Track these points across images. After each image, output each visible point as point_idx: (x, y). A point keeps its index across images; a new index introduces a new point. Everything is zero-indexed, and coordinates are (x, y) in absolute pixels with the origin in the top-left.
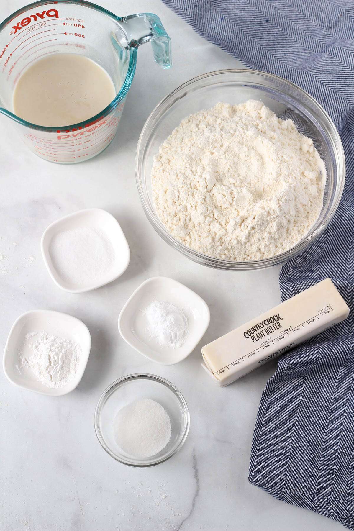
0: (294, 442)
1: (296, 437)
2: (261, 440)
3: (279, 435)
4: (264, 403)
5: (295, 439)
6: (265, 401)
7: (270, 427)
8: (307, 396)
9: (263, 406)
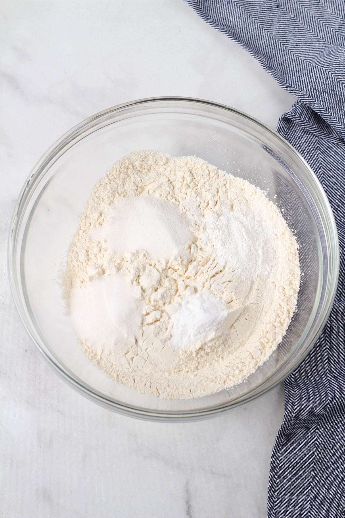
0: (312, 499)
1: (314, 494)
2: (276, 501)
3: (296, 493)
4: (275, 459)
5: (313, 497)
6: (276, 457)
7: (285, 486)
8: (322, 447)
9: (275, 463)
